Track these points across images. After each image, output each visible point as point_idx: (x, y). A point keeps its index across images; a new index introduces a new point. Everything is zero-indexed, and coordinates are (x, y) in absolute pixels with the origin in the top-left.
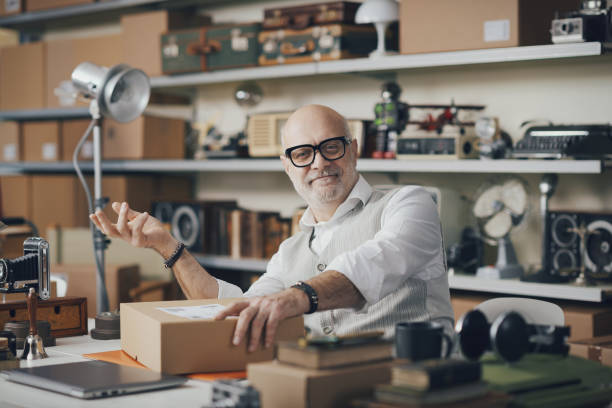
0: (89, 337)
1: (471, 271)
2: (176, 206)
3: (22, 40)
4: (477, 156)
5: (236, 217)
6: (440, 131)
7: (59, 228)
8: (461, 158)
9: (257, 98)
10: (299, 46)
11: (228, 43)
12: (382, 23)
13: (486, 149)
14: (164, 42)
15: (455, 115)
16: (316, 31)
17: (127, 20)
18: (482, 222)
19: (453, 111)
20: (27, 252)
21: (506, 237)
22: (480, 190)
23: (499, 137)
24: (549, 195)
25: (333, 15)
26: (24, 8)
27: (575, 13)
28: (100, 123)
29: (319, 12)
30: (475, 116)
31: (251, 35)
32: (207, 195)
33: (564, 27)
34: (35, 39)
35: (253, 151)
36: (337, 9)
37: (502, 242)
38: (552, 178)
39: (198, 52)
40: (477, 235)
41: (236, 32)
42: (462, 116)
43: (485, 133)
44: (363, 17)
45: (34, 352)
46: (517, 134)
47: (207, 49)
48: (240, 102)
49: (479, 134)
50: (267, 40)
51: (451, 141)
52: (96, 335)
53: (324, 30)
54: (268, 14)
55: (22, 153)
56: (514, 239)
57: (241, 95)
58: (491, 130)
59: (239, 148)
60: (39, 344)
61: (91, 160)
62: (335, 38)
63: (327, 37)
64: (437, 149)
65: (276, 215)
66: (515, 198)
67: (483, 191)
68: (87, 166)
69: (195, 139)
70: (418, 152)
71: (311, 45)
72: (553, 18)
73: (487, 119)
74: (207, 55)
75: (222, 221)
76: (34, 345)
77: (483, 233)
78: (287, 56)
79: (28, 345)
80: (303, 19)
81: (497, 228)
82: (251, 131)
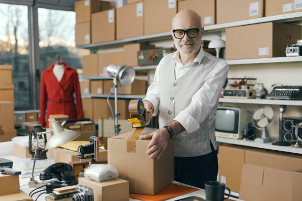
4: (255, 97)
6: (240, 88)
8: (248, 98)
11: (162, 55)
12: (218, 48)
13: (259, 95)
14: (139, 54)
15: (246, 82)
17: (126, 46)
19: (245, 80)
21: (266, 127)
23: (263, 91)
24: (283, 112)
27: (294, 45)
30: (252, 82)
33: (291, 50)
37: (264, 129)
38: (284, 107)
39: (151, 58)
41: (164, 51)
43: (258, 89)
44: (211, 46)
46: (270, 89)
47: (154, 57)
49: (256, 89)
51: (244, 92)
58: (261, 88)
66: (270, 113)
70: (232, 95)
72: (286, 47)
73: (259, 84)
74: (154, 59)
77: (257, 125)
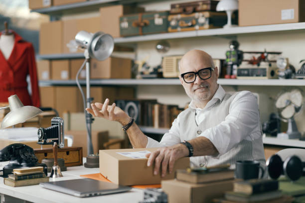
0: (83, 166)
1: (274, 135)
2: (127, 102)
3: (51, 20)
4: (277, 78)
5: (156, 107)
6: (259, 65)
7: (69, 113)
8: (270, 79)
9: (167, 48)
10: (188, 22)
11: (153, 21)
12: (230, 11)
13: (282, 74)
14: (121, 20)
15: (266, 57)
16: (196, 15)
17: (103, 10)
18: (280, 110)
19: (265, 55)
20: (53, 125)
21: (292, 118)
22: (279, 95)
23: (289, 68)
25: (205, 7)
26: (52, 4)
28: (89, 60)
29: (198, 5)
30: (277, 57)
31: (164, 17)
32: (142, 96)
34: (57, 19)
35: (165, 75)
36: (207, 4)
37: (290, 120)
39: (138, 25)
40: (278, 117)
41: (157, 16)
42: (270, 57)
43: (281, 66)
44: (220, 8)
45: (56, 174)
46: (298, 66)
47: (142, 24)
48: (159, 50)
49: (278, 66)
50: (172, 19)
51: (264, 70)
52: (87, 166)
53: (201, 14)
54: (173, 6)
55: (51, 76)
56: (296, 119)
57: (159, 47)
58: (285, 64)
59: (158, 73)
60: (59, 170)
61: (85, 79)
62: (206, 18)
63: (202, 17)
64: (258, 74)
65: (177, 107)
66: (297, 98)
67: (280, 95)
68: (83, 82)
69: (136, 69)
70: (248, 75)
71: (194, 22)
73: (283, 59)
74: (142, 27)
75: (150, 110)
76: (56, 171)
77: (280, 116)
78: (182, 27)
79: (53, 170)
80: (190, 9)
81: (287, 114)
82: (164, 65)
